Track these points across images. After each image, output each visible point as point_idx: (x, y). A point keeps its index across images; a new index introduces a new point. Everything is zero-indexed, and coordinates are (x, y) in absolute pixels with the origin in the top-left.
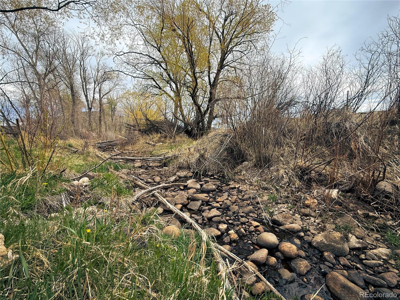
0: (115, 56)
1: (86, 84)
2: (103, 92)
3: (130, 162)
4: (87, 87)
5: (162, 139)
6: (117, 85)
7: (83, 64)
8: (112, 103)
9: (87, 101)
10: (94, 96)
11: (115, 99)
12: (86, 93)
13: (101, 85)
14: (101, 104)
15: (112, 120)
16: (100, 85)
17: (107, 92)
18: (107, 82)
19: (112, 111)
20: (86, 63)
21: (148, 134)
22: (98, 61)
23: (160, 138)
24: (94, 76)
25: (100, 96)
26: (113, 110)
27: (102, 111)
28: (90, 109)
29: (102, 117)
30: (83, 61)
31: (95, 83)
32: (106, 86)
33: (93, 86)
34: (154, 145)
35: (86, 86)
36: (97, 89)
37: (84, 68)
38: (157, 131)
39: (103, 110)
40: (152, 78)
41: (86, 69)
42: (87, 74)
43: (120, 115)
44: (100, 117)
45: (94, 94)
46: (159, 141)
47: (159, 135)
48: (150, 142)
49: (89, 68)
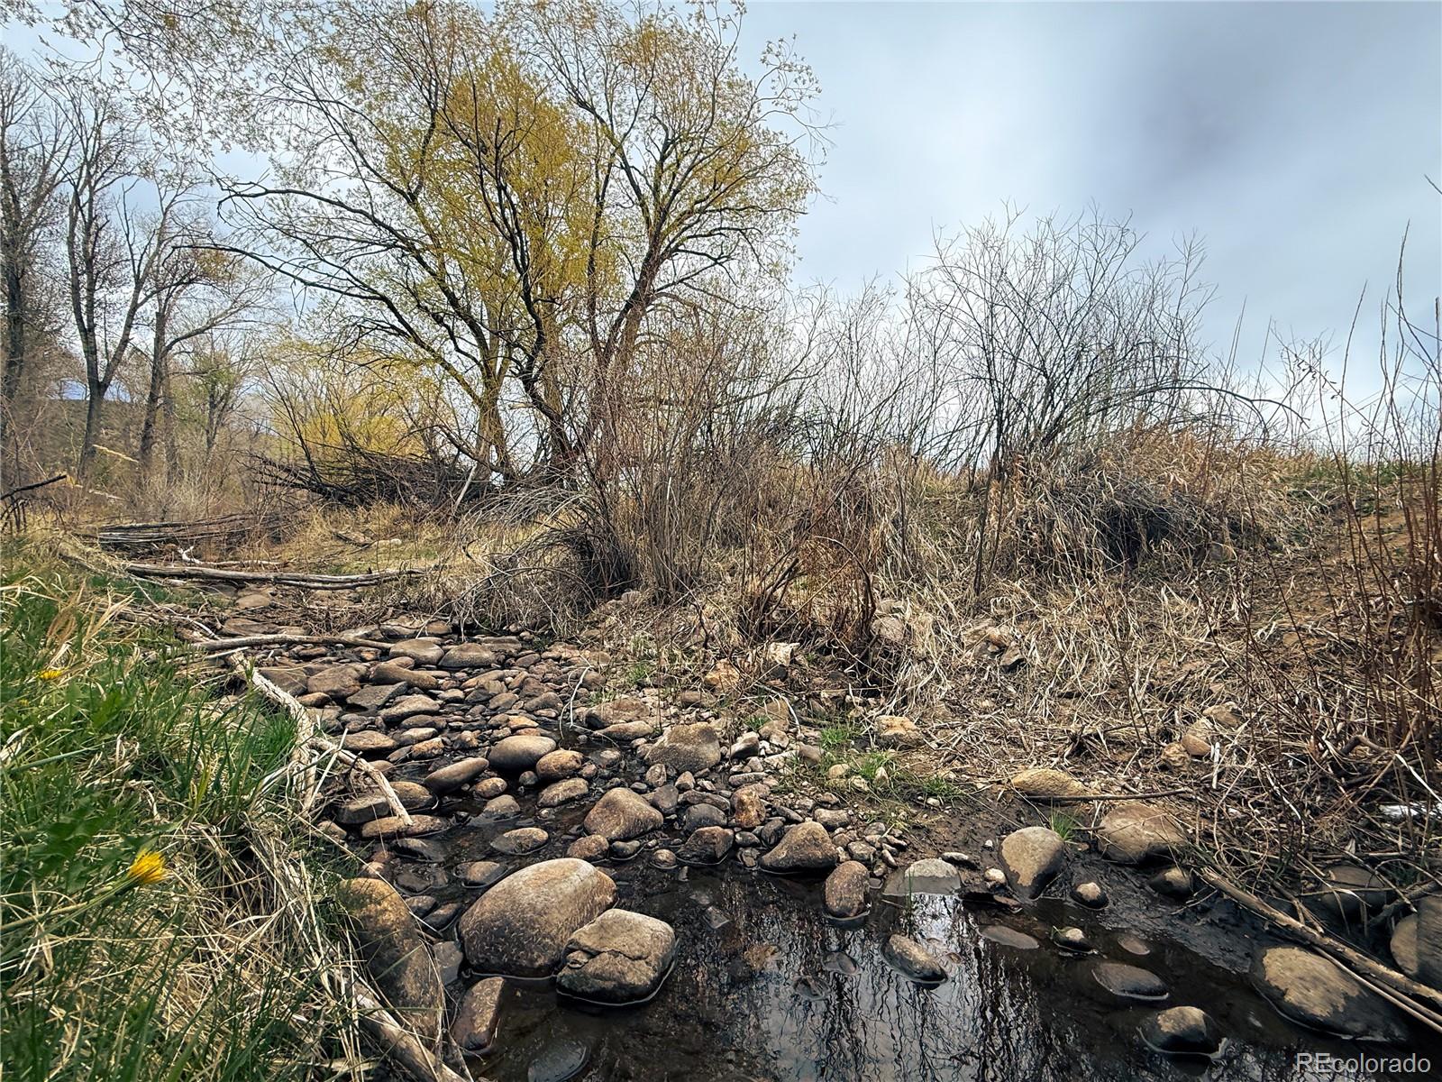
0: (227, 194)
1: (92, 283)
2: (177, 325)
3: (221, 589)
4: (98, 295)
5: (406, 526)
6: (245, 306)
7: (91, 201)
8: (214, 375)
9: (91, 351)
10: (126, 334)
11: (235, 359)
12: (90, 320)
13: (169, 296)
14: (159, 375)
15: (210, 442)
16: (164, 295)
17: (197, 327)
18: (199, 289)
19: (213, 406)
20: (107, 199)
21: (351, 506)
22: (166, 203)
23: (395, 521)
24: (137, 257)
25: (158, 340)
26: (219, 403)
27: (160, 401)
28: (98, 387)
29: (160, 422)
30: (92, 189)
31: (139, 284)
32: (195, 303)
33: (130, 296)
34: (366, 546)
35: (91, 290)
36: (149, 309)
37: (92, 219)
38: (391, 497)
39: (169, 400)
40: (383, 298)
41: (100, 222)
42: (103, 245)
43: (254, 428)
44: (148, 425)
45: (128, 326)
46: (391, 532)
47: (395, 511)
48: (353, 536)
49: (116, 220)
